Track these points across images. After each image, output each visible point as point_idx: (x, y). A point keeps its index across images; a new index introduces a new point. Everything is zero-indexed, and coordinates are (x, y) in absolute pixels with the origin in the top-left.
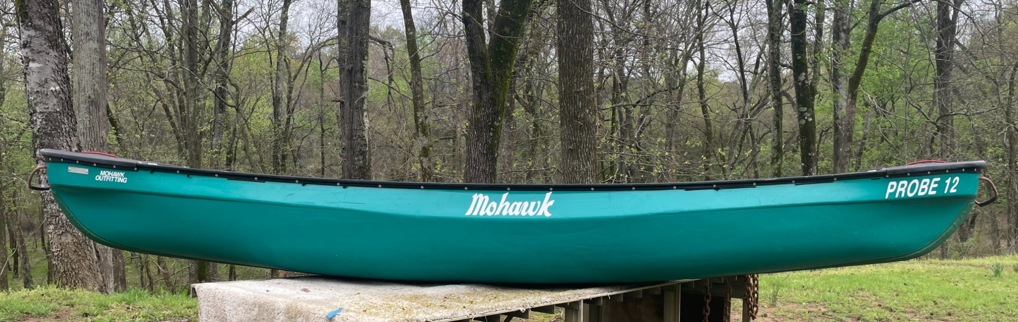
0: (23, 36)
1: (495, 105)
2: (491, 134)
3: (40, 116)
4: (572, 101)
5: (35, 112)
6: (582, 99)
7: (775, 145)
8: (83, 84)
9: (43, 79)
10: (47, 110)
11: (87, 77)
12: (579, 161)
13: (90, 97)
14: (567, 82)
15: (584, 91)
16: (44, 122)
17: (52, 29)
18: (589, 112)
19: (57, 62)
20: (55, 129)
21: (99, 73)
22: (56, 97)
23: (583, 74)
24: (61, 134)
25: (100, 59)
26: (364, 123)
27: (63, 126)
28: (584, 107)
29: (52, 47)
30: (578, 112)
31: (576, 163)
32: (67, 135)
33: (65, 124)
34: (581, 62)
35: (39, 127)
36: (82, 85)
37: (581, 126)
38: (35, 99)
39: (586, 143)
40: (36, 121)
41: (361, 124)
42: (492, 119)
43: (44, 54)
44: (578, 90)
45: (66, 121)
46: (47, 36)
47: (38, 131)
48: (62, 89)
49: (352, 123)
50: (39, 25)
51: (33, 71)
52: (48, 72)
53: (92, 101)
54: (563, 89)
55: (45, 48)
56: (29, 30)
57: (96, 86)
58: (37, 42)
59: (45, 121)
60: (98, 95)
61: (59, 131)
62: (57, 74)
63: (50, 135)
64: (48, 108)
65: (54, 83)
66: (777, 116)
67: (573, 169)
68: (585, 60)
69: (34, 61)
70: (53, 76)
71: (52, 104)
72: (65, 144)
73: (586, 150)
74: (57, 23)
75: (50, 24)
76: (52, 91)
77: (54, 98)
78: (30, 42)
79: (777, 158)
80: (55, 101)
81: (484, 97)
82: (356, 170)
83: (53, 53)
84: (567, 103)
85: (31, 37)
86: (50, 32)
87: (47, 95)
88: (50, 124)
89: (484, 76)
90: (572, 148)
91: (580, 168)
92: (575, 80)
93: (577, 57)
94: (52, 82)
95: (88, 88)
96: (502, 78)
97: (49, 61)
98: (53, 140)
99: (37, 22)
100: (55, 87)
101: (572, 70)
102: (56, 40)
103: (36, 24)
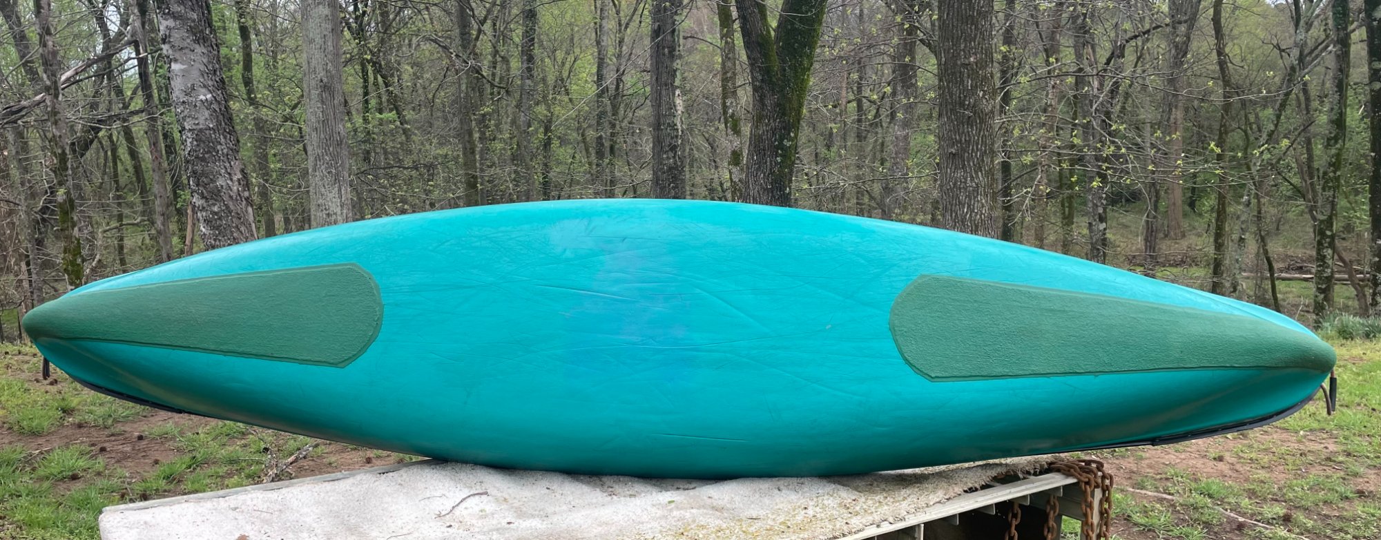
1: (784, 114)
2: (779, 159)
3: (189, 135)
4: (956, 79)
5: (184, 129)
6: (973, 74)
7: (1335, 117)
8: (314, 62)
9: (189, 85)
10: (198, 127)
11: (318, 55)
12: (965, 171)
13: (322, 81)
14: (949, 49)
15: (976, 63)
16: (195, 143)
17: (196, 17)
18: (984, 96)
19: (205, 61)
20: (209, 152)
21: (332, 48)
22: (207, 109)
23: (976, 35)
24: (217, 158)
25: (333, 30)
26: (675, 106)
27: (219, 147)
28: (974, 87)
29: (198, 40)
30: (965, 97)
31: (960, 174)
32: (225, 159)
33: (221, 144)
34: (973, 16)
35: (189, 149)
36: (312, 65)
37: (969, 117)
38: (182, 111)
39: (977, 144)
40: (186, 141)
41: (672, 106)
42: (780, 136)
43: (187, 51)
44: (967, 62)
45: (223, 140)
46: (190, 26)
47: (189, 154)
48: (215, 97)
49: (659, 106)
50: (177, 12)
51: (176, 75)
52: (195, 74)
53: (325, 86)
54: (943, 59)
55: (188, 44)
56: (167, 20)
57: (330, 66)
58: (177, 35)
59: (196, 141)
60: (332, 77)
61: (214, 154)
62: (206, 77)
63: (203, 159)
64: (198, 124)
65: (204, 90)
66: (1341, 70)
67: (955, 184)
68: (979, 13)
69: (176, 61)
70: (202, 80)
71: (204, 118)
72: (223, 171)
73: (976, 155)
74: (203, 9)
75: (193, 10)
76: (201, 101)
77: (205, 110)
78: (170, 36)
79: (1336, 139)
80: (207, 113)
81: (768, 102)
82: (664, 173)
83: (200, 49)
84: (948, 83)
85: (170, 29)
86: (194, 21)
87: (196, 106)
88: (202, 145)
89: (767, 71)
90: (954, 151)
91: (965, 183)
92: (962, 46)
93: (966, 10)
94: (200, 89)
95: (320, 69)
96: (796, 72)
97: (194, 61)
98: (207, 166)
99: (176, 8)
100: (205, 95)
101: (957, 31)
102: (202, 31)
103: (175, 11)
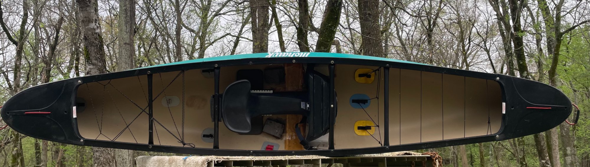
0: (87, 69)
46: (98, 68)
56: (90, 66)
58: (93, 71)
74: (103, 62)
75: (100, 62)
78: (90, 71)
86: (100, 66)
102: (102, 70)
103: (94, 62)
